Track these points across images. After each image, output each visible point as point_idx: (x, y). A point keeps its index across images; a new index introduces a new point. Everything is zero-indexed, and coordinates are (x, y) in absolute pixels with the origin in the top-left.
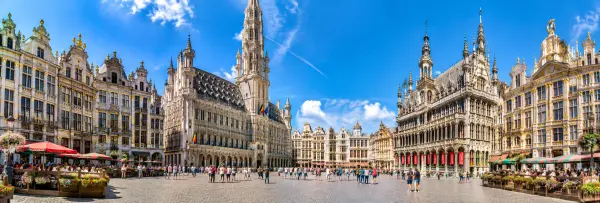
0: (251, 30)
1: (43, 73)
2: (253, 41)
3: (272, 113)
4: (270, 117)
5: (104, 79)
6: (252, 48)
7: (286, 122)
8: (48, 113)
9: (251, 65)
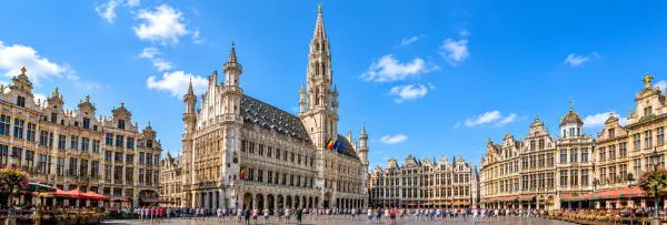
0: (317, 64)
1: (23, 122)
2: (321, 76)
3: (342, 147)
4: (339, 151)
5: (76, 124)
6: (318, 83)
7: (361, 155)
8: (27, 159)
9: (317, 100)
